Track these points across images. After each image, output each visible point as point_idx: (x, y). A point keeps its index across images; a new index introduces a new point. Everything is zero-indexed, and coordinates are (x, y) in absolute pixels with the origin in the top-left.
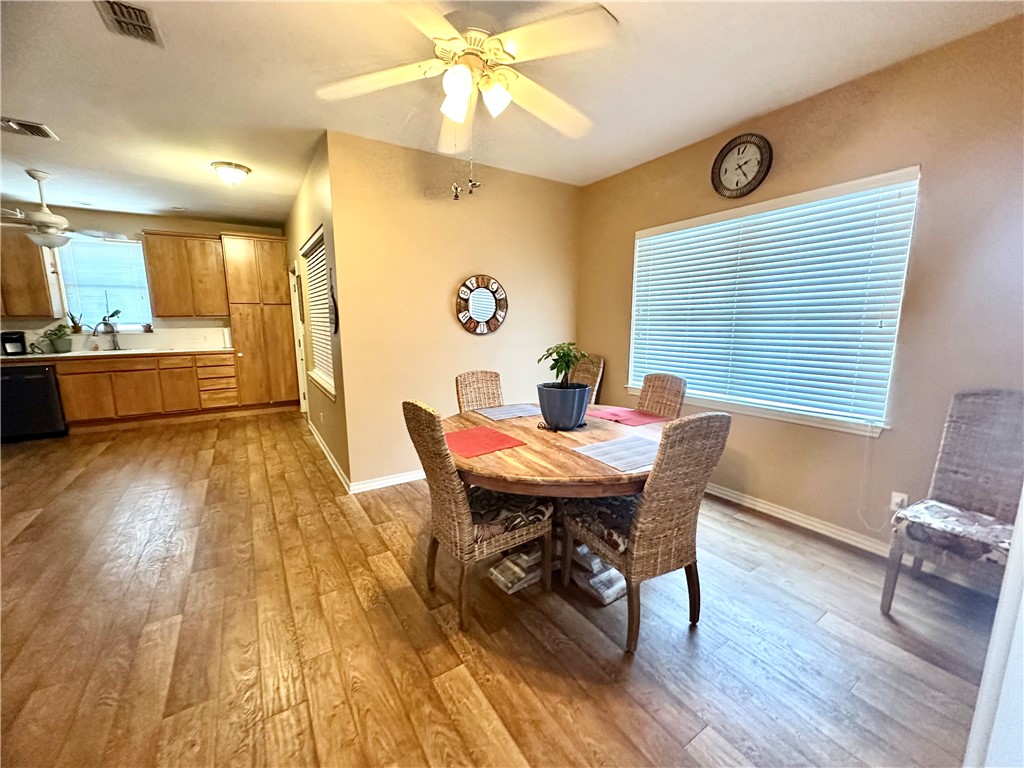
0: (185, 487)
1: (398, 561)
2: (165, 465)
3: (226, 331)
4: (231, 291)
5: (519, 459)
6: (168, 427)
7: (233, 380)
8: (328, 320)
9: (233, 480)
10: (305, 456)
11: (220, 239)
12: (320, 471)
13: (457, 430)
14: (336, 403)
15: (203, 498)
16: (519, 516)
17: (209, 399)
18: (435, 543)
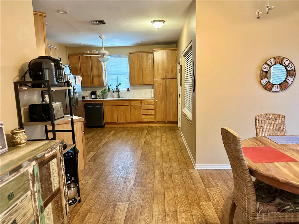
0: (134, 152)
1: (215, 209)
2: (130, 142)
3: (153, 90)
4: (156, 74)
5: (291, 170)
6: (132, 128)
7: (154, 111)
8: (191, 85)
9: (150, 153)
10: (177, 147)
11: (153, 52)
12: (183, 155)
13: (252, 146)
14: (192, 124)
15: (140, 157)
16: (289, 205)
17: (145, 118)
18: (234, 206)
